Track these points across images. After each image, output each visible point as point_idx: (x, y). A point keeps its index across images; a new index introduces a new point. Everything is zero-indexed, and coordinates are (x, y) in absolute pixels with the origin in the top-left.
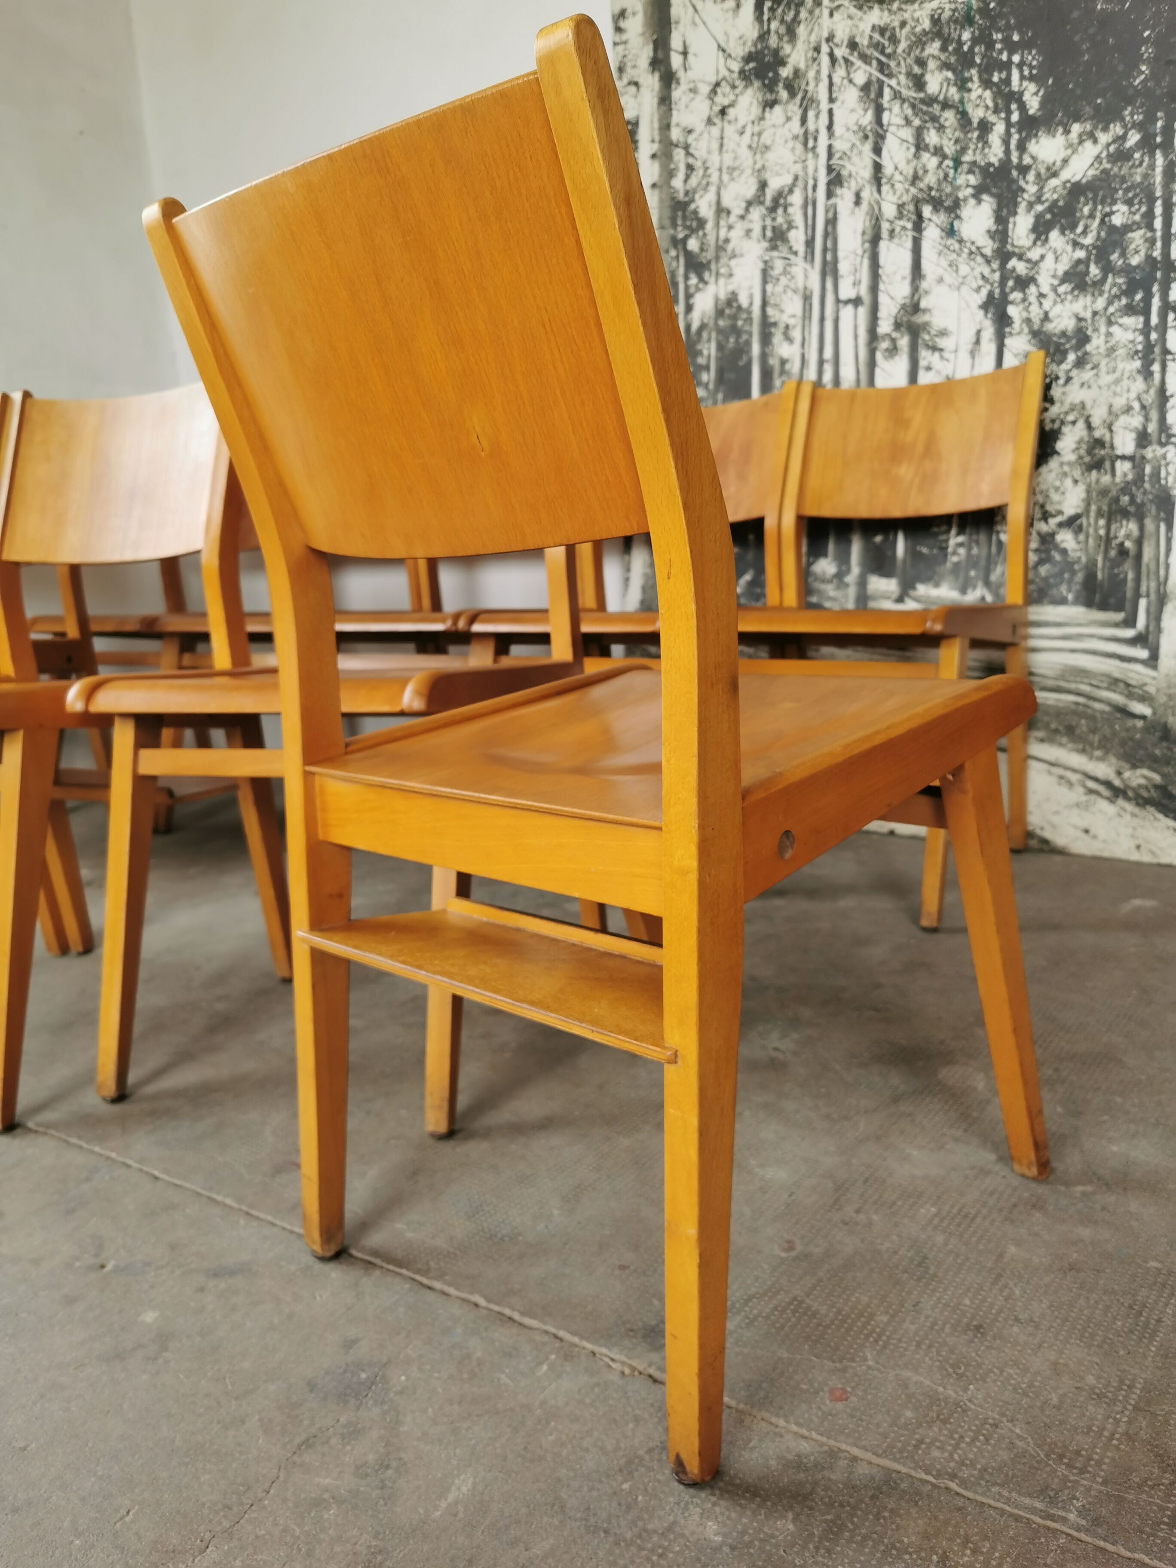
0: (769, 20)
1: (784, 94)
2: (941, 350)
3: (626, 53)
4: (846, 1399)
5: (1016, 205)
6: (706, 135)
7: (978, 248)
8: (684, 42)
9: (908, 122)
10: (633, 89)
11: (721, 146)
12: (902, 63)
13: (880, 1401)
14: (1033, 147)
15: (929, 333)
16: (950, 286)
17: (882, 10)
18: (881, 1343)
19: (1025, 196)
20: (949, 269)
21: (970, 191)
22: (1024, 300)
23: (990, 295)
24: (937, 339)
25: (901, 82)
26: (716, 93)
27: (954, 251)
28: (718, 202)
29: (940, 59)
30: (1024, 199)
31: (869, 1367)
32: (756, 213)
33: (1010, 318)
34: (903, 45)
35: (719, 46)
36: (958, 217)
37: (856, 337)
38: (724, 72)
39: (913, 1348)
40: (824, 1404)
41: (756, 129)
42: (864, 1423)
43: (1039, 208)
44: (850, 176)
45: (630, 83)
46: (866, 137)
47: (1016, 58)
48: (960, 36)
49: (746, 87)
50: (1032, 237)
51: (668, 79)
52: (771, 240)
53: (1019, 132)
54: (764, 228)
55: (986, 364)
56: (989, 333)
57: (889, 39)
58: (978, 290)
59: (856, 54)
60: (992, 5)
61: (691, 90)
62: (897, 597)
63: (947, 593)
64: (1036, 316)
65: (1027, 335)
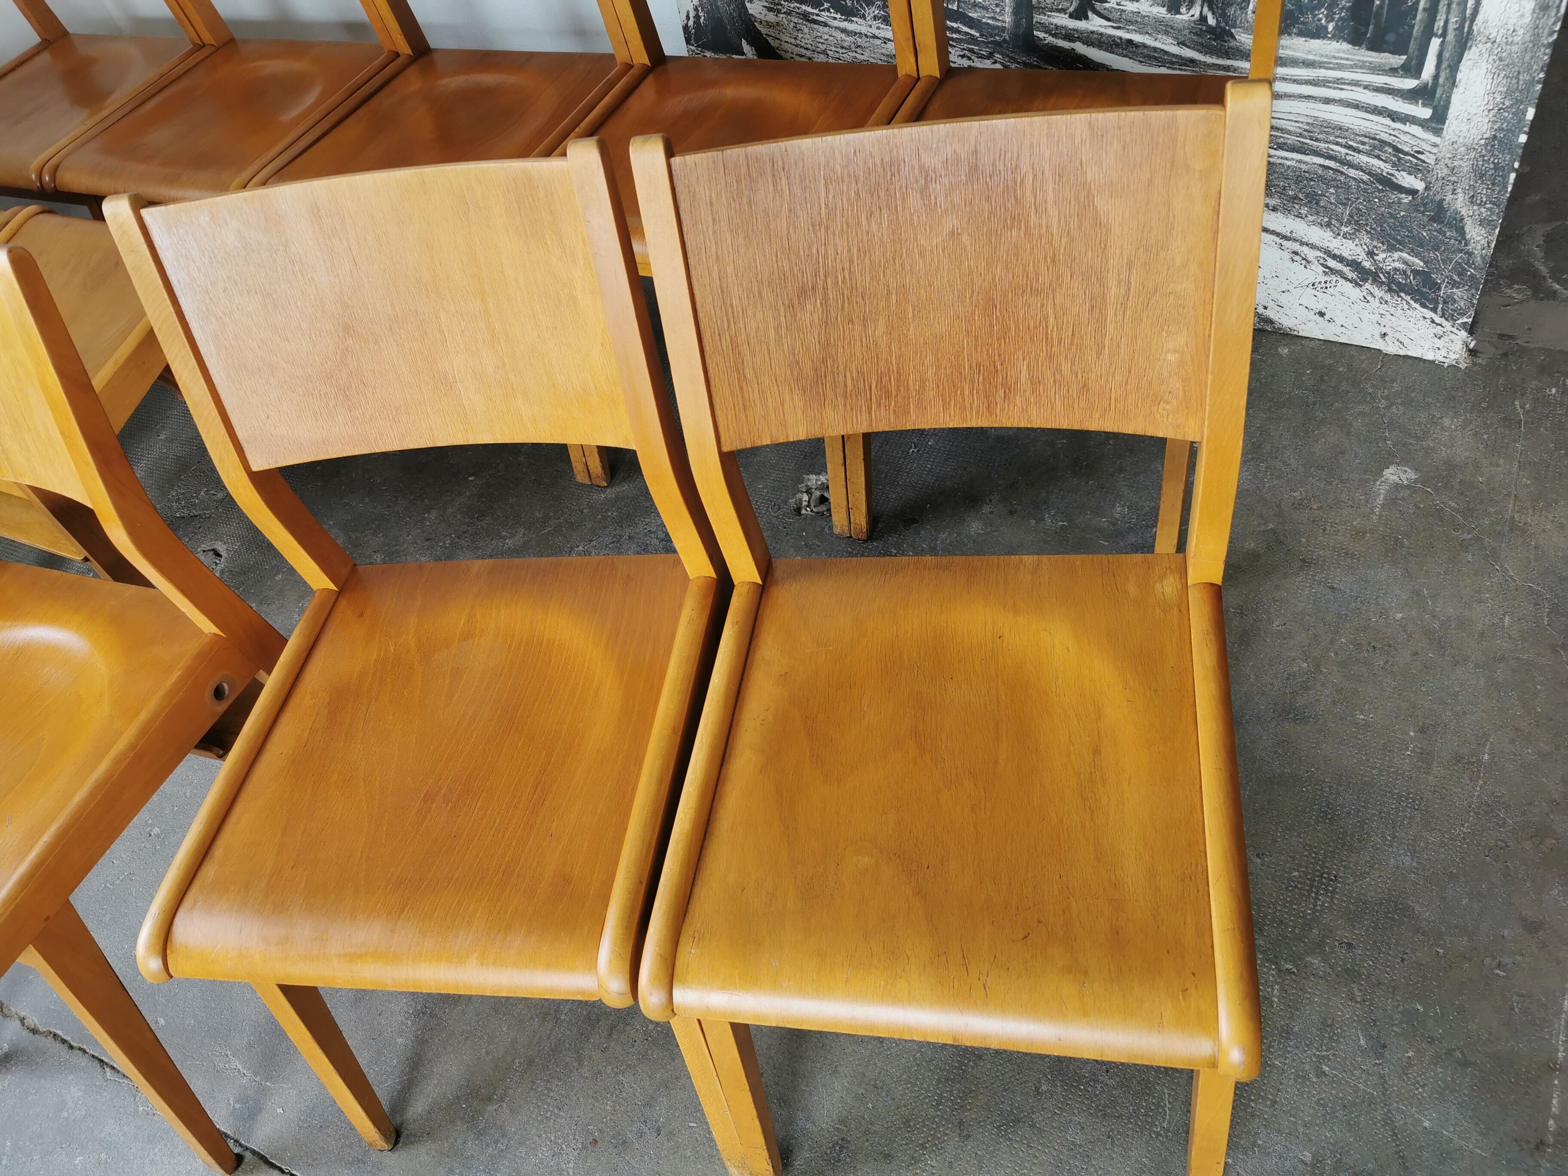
62: (1076, 10)
63: (1150, 9)
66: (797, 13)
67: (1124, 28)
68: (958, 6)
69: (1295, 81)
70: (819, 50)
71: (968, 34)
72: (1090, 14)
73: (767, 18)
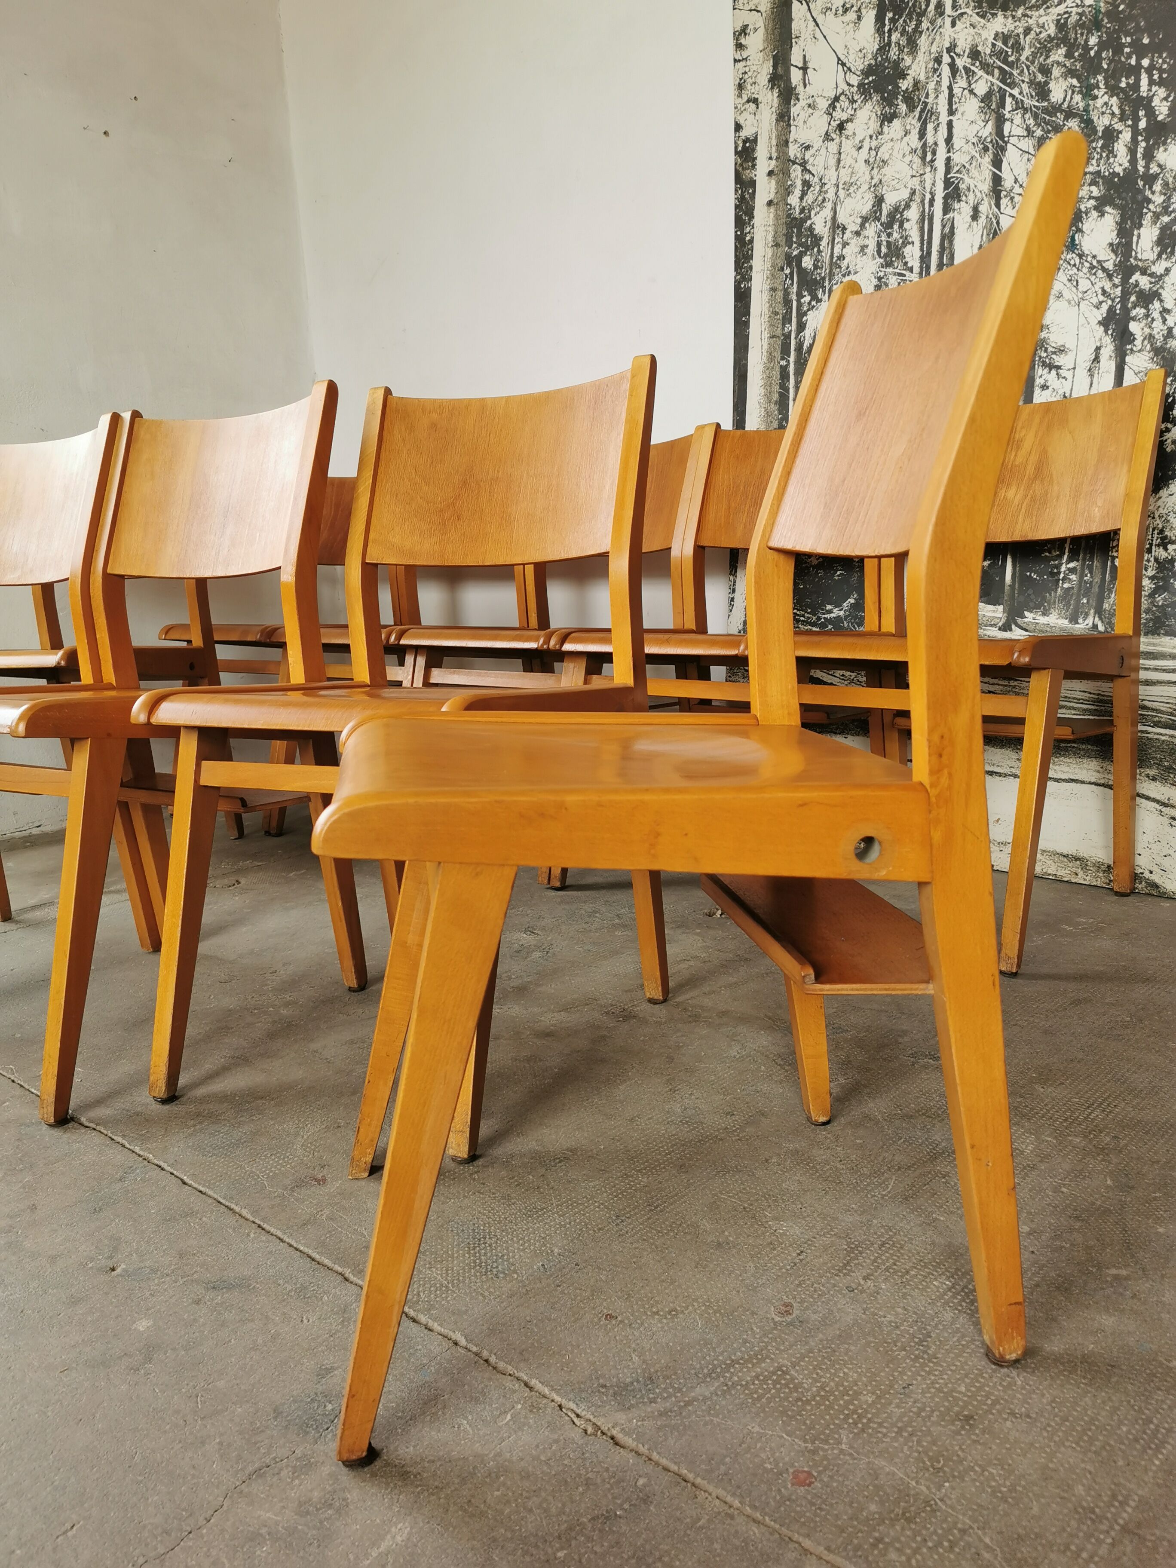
0: (890, 31)
1: (903, 108)
2: (1058, 368)
3: (747, 69)
4: (809, 1485)
5: (1141, 216)
6: (823, 151)
7: (1099, 262)
8: (804, 56)
9: (1029, 132)
10: (752, 106)
11: (839, 161)
12: (1026, 71)
13: (845, 1490)
14: (1161, 155)
15: (1046, 350)
16: (1069, 302)
17: (1005, 17)
18: (860, 1425)
19: (1151, 206)
20: (1069, 284)
21: (1092, 202)
22: (1147, 316)
23: (1111, 310)
24: (1054, 356)
25: (1023, 91)
26: (834, 108)
27: (1075, 265)
28: (834, 218)
29: (1065, 65)
30: (1149, 210)
31: (842, 1451)
32: (871, 230)
33: (1132, 334)
34: (1027, 52)
35: (839, 59)
36: (1080, 230)
38: (843, 86)
39: (894, 1435)
40: (786, 1488)
41: (874, 143)
42: (823, 1513)
43: (1166, 219)
44: (969, 189)
45: (748, 101)
46: (986, 149)
47: (1145, 62)
48: (1086, 41)
49: (865, 101)
50: (1157, 250)
51: (787, 95)
52: (886, 255)
53: (1146, 140)
54: (879, 245)
55: (1105, 382)
56: (1108, 350)
57: (1012, 47)
58: (1098, 306)
59: (977, 64)
60: (1122, 7)
61: (809, 106)
62: (1003, 625)
63: (1057, 621)
64: (1159, 333)
65: (1149, 352)
69: (1164, 671)
72: (1013, 627)
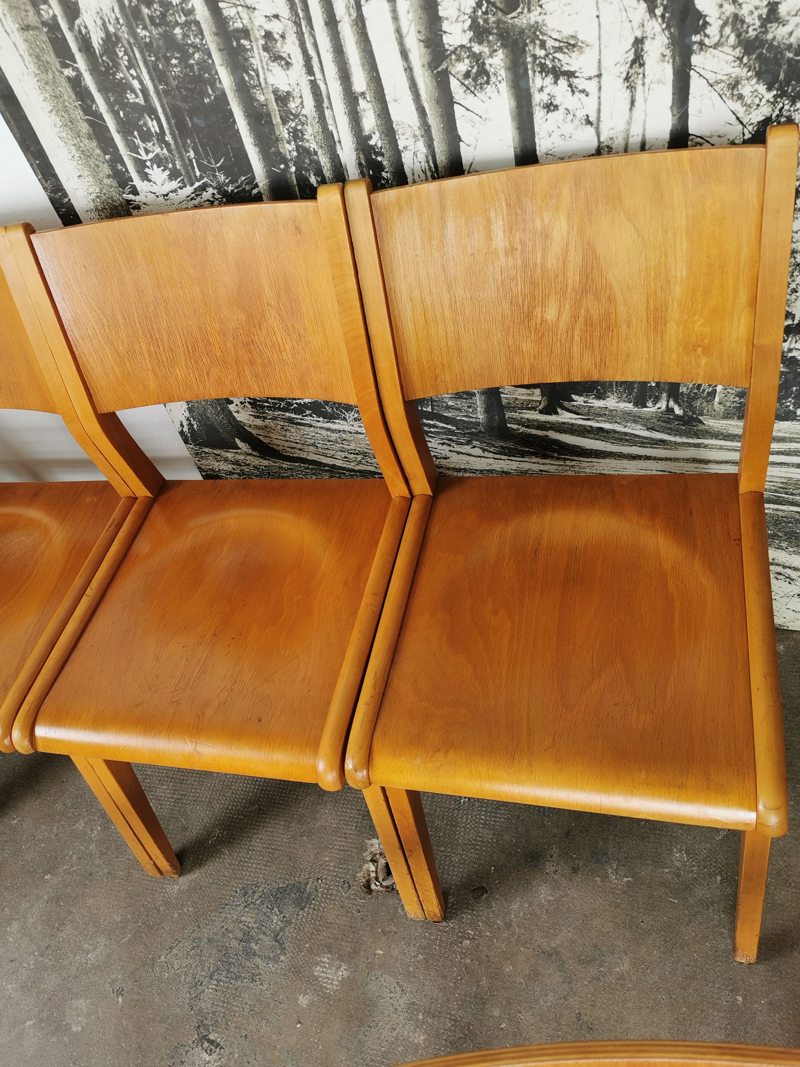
2: (570, 75)
15: (543, 45)
24: (559, 55)
33: (700, 15)
37: (404, 54)
56: (658, 45)
62: (544, 408)
63: (617, 405)
64: (752, 13)
65: (734, 48)
66: (282, 418)
67: (593, 419)
68: (432, 409)
70: (308, 443)
71: (445, 428)
72: (559, 410)
73: (255, 423)
